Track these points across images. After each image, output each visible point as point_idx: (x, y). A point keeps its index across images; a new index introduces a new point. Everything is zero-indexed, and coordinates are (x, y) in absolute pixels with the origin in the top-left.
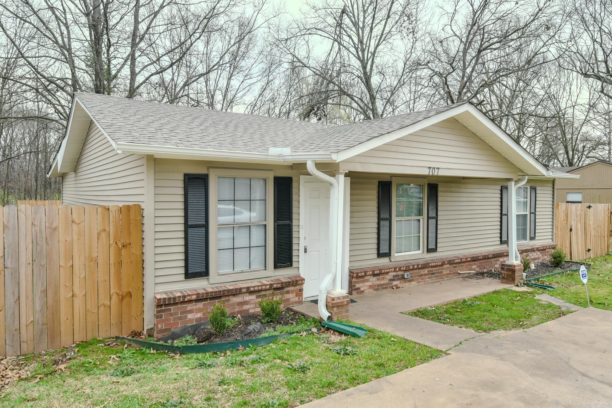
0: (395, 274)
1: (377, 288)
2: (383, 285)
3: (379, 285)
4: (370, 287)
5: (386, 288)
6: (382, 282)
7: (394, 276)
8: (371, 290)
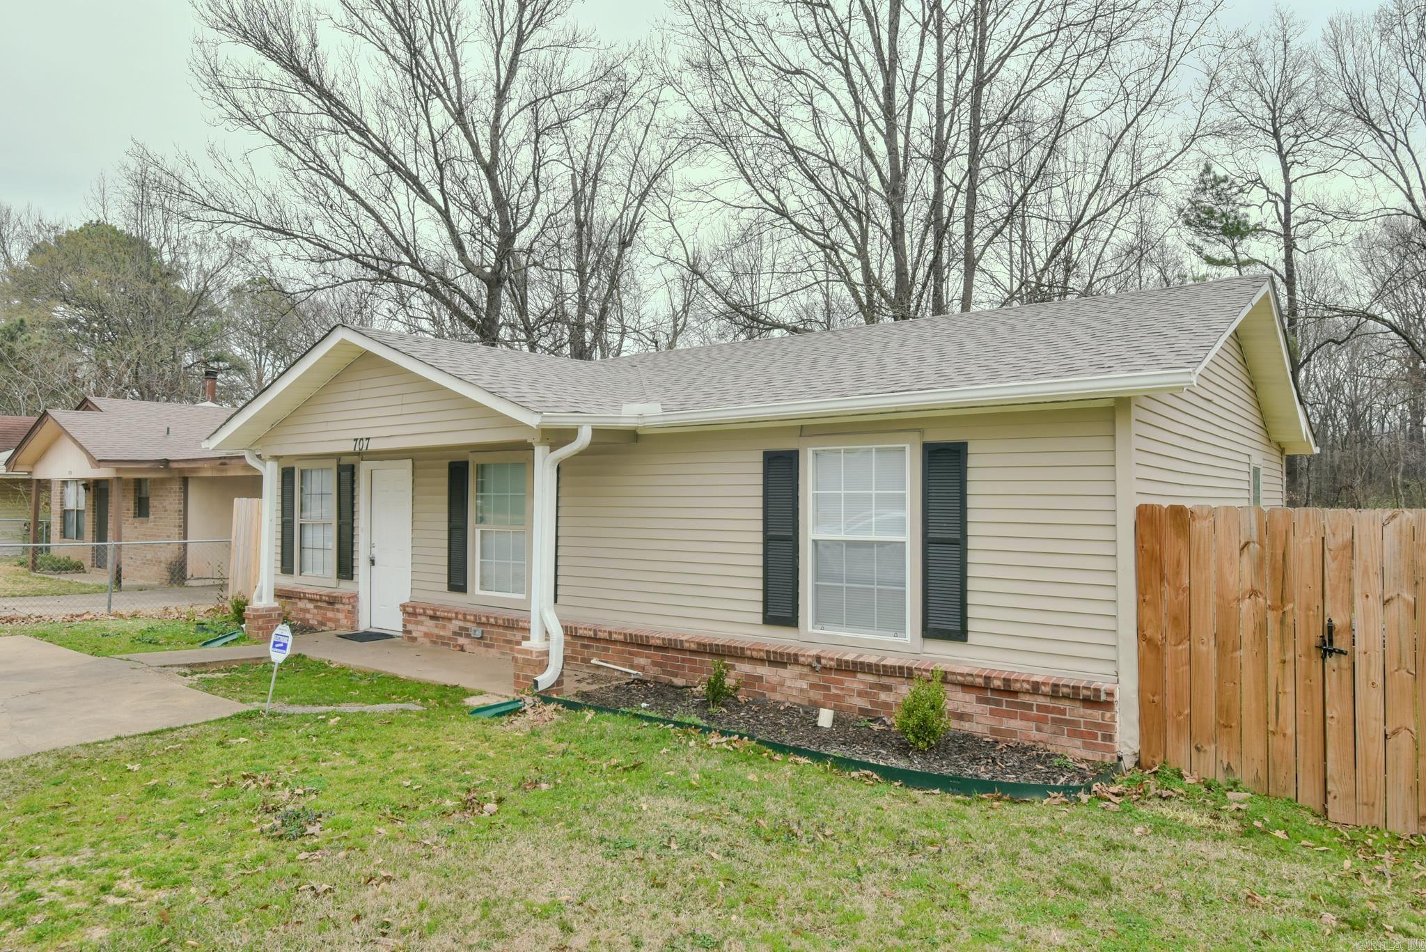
0: (461, 624)
1: (437, 641)
2: (443, 637)
3: (438, 637)
4: (426, 635)
5: (448, 645)
6: (442, 633)
7: (461, 628)
8: (426, 640)
